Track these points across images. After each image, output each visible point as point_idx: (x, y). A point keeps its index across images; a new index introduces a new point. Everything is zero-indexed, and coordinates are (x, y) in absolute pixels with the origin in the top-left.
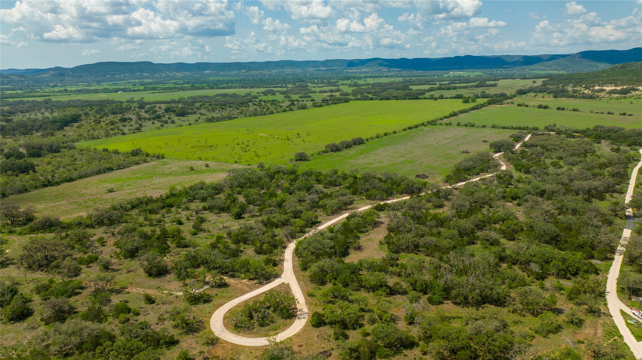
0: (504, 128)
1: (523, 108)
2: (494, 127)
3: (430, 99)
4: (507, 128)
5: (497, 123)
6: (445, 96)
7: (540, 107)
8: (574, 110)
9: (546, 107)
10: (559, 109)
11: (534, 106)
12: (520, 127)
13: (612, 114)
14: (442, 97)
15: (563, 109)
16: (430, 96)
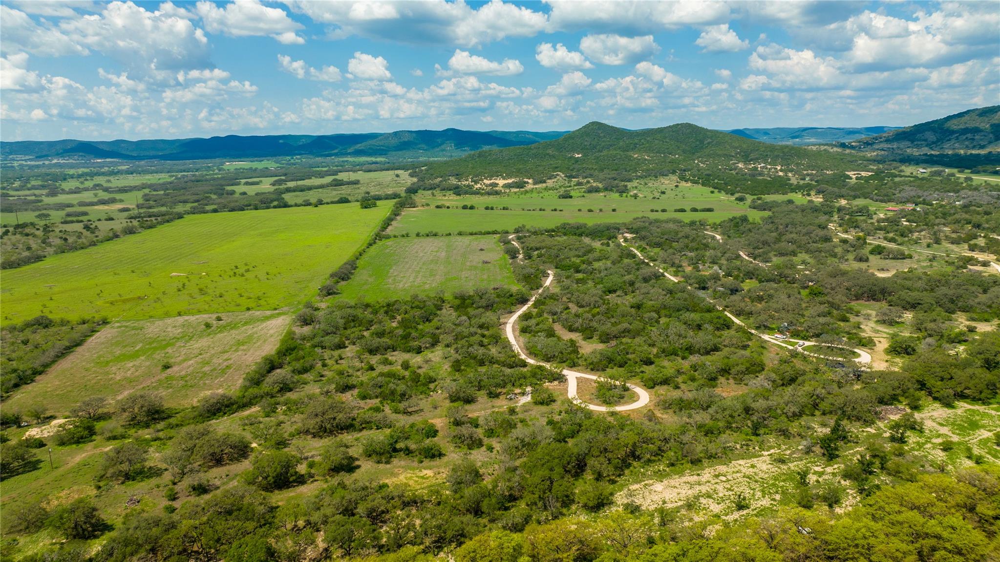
0: (471, 234)
1: (444, 210)
2: (460, 234)
3: (305, 205)
4: (476, 234)
5: (463, 229)
6: (325, 201)
7: (465, 207)
8: (504, 209)
9: (472, 208)
10: (487, 208)
11: (457, 207)
12: (481, 232)
13: (544, 210)
14: (320, 203)
15: (492, 209)
16: (304, 201)
